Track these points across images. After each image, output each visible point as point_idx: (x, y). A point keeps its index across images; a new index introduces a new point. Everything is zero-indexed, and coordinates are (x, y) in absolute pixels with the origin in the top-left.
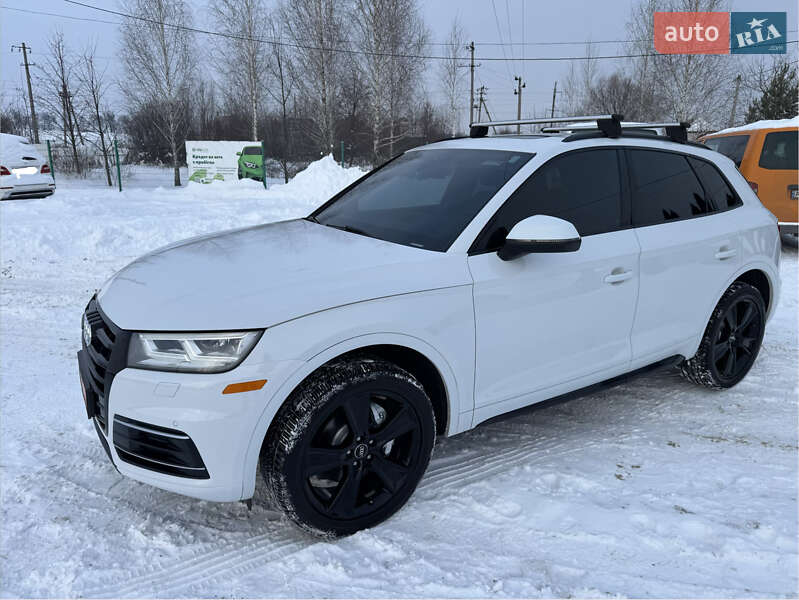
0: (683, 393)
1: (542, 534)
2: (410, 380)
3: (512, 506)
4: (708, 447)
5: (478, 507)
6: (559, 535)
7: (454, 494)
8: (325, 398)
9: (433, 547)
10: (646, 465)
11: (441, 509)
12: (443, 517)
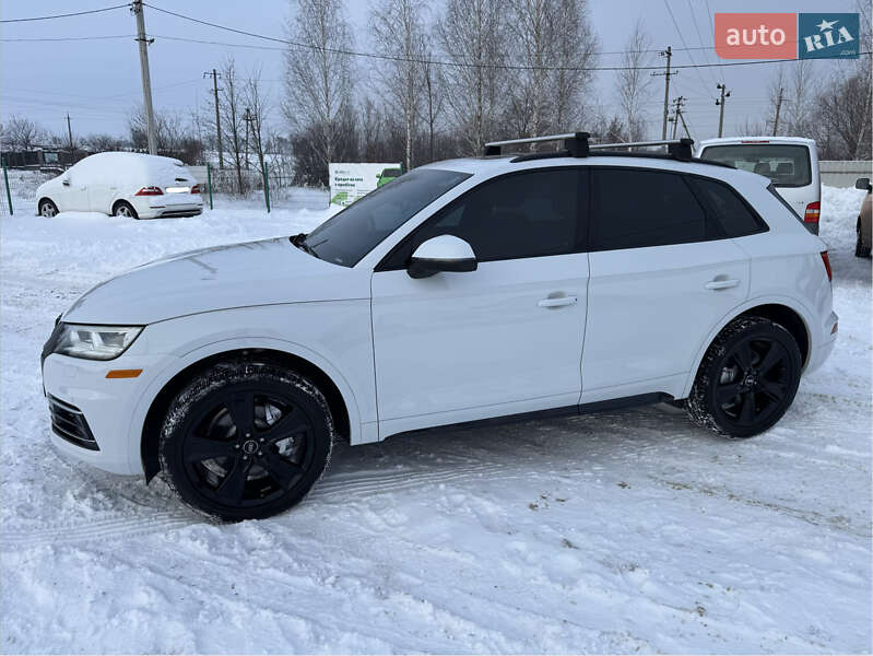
0: (685, 439)
1: (411, 545)
2: (298, 385)
3: (401, 517)
4: (668, 492)
5: (370, 515)
6: (426, 548)
7: (356, 501)
8: (203, 392)
9: (304, 542)
10: (575, 500)
11: (333, 512)
12: (332, 519)
